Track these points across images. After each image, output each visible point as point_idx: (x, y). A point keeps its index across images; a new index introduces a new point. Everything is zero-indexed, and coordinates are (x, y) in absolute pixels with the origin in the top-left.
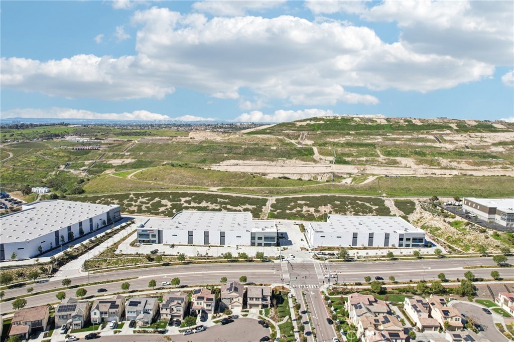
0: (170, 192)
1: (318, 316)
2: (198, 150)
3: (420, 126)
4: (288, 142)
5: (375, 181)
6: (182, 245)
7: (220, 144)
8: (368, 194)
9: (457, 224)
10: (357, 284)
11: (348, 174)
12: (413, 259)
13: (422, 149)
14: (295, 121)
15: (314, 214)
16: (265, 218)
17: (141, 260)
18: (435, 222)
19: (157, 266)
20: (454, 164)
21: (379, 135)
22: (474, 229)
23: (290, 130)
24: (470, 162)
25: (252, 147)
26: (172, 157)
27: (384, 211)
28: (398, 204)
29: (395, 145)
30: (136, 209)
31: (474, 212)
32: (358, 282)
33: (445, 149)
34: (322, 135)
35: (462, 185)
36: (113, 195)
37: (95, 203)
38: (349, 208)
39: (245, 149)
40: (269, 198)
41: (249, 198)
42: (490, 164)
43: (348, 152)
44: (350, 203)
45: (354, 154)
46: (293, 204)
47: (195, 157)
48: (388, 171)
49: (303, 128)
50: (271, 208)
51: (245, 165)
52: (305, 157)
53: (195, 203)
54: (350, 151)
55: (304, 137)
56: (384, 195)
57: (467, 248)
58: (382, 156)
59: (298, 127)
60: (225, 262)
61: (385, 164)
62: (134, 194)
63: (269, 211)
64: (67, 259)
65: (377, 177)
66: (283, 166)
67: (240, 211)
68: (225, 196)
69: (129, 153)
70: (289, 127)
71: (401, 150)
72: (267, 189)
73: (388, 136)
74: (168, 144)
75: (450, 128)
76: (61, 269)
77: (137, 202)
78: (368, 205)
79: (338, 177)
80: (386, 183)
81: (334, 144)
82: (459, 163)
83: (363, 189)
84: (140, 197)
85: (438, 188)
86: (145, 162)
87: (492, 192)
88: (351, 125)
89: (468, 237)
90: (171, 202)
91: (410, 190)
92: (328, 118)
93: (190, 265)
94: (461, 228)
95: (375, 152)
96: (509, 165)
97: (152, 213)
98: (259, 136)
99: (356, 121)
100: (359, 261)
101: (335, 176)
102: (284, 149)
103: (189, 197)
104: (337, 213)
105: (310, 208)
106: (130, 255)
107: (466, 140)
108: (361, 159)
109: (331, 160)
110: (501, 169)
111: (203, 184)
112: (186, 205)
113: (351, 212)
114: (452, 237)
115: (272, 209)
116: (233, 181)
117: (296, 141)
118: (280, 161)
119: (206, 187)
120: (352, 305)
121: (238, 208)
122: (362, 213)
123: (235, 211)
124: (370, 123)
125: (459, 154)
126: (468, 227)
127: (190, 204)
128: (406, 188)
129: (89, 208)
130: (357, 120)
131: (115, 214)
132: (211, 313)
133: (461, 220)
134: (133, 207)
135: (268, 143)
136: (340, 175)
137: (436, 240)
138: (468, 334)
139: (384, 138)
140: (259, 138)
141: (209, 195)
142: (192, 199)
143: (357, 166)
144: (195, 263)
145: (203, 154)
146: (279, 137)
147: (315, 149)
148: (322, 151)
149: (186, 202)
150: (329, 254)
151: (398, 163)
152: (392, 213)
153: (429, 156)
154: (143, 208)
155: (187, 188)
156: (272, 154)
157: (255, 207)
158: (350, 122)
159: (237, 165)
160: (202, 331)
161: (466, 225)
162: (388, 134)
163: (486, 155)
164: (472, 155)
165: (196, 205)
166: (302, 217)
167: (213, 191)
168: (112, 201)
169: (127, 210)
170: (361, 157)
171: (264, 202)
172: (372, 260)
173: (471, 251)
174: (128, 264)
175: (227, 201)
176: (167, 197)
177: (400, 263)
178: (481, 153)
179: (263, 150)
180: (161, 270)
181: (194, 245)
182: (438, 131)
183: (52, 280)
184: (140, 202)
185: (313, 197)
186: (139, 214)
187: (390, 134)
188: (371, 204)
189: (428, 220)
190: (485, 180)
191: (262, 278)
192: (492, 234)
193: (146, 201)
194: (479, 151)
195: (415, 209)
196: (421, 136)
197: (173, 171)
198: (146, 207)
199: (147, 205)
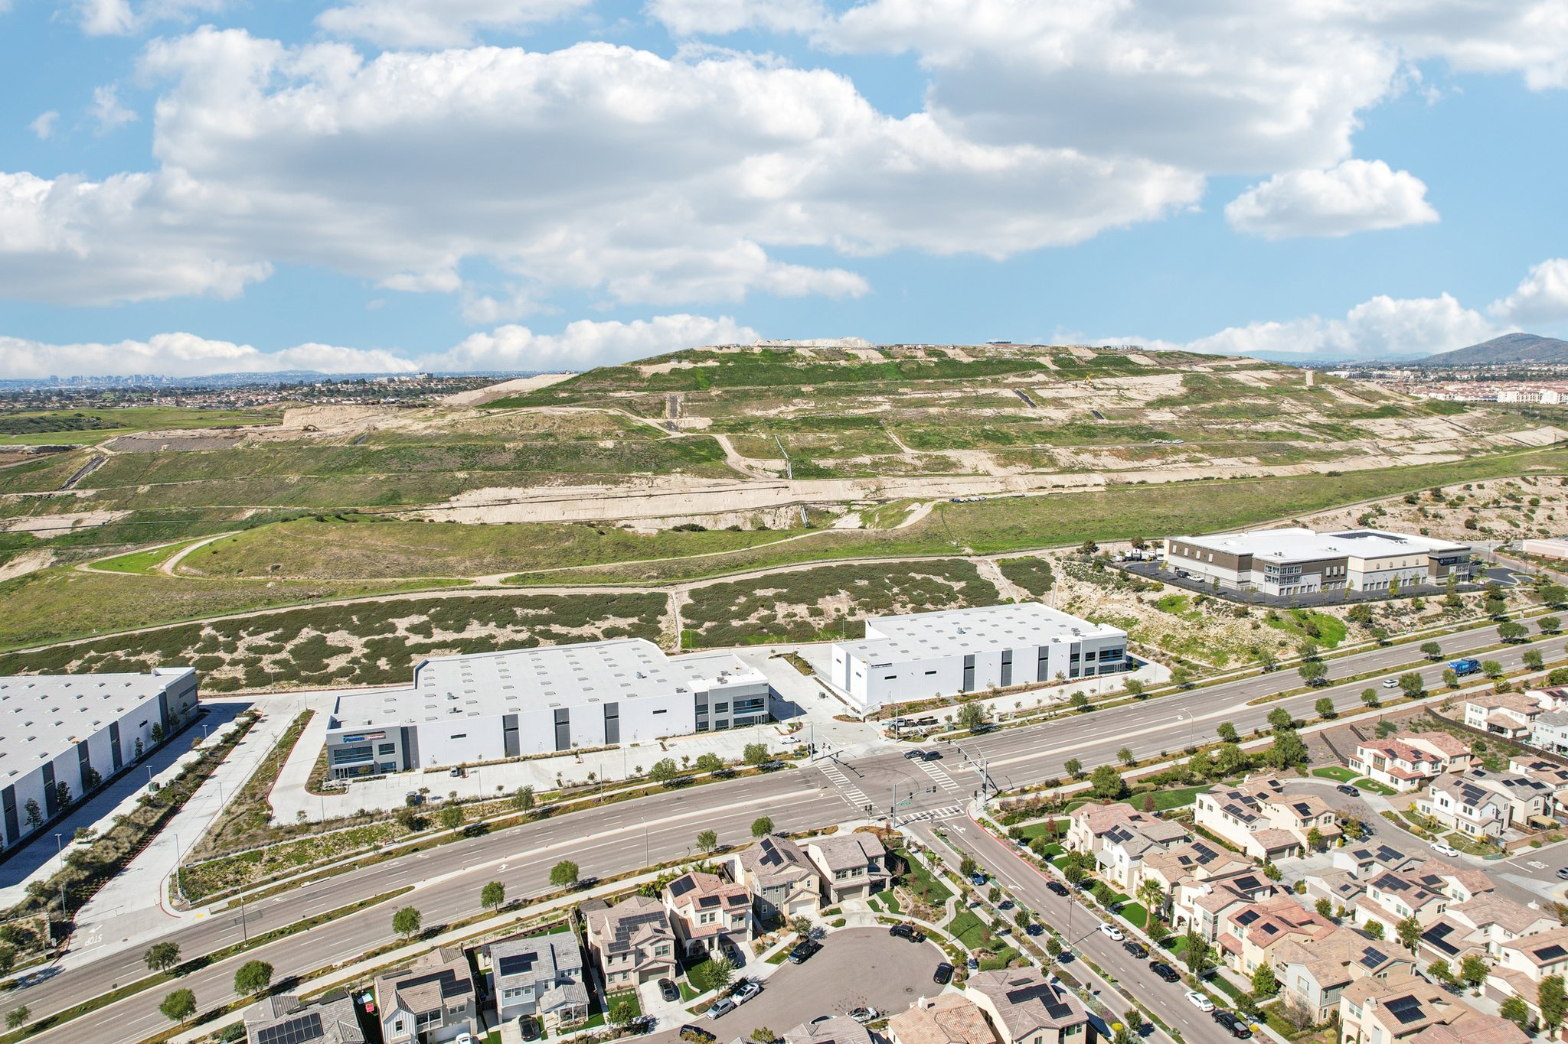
0: (346, 603)
1: (1020, 882)
2: (357, 466)
3: (968, 365)
4: (640, 424)
5: (934, 517)
6: (487, 764)
7: (428, 440)
8: (927, 553)
9: (1173, 605)
10: (1050, 785)
11: (843, 503)
12: (1127, 701)
13: (997, 425)
14: (634, 363)
15: (810, 620)
16: (674, 650)
17: (381, 832)
18: (1117, 606)
19: (446, 840)
20: (1086, 458)
21: (880, 393)
22: (1218, 610)
23: (628, 389)
24: (1119, 451)
25: (539, 444)
26: (269, 493)
27: (982, 595)
28: (1010, 570)
29: (929, 418)
30: (239, 672)
31: (1199, 570)
32: (1051, 777)
33: (1051, 423)
34: (727, 400)
35: (1134, 508)
36: (132, 638)
37: (65, 672)
38: (897, 594)
39: (519, 454)
40: (670, 591)
41: (612, 598)
42: (1162, 453)
43: (816, 444)
44: (895, 582)
45: (835, 449)
46: (742, 599)
47: (356, 487)
48: (939, 488)
49: (664, 381)
50: (683, 620)
51: (533, 501)
52: (705, 465)
53: (446, 629)
54: (821, 439)
55: (679, 409)
56: (968, 550)
57: (1220, 657)
58: (905, 449)
59: (649, 380)
60: (656, 791)
61: (924, 468)
62: (216, 626)
63: (681, 629)
64: (88, 880)
65: (932, 504)
66: (650, 496)
67: (594, 638)
68: (536, 598)
69: (90, 492)
70: (622, 380)
71: (949, 432)
72: (652, 564)
73: (903, 394)
74: (236, 453)
75: (1041, 368)
76: (80, 918)
77: (235, 649)
78: (939, 580)
79: (817, 515)
80: (961, 520)
81: (770, 424)
82: (1096, 455)
83: (911, 540)
84: (243, 634)
85: (1084, 521)
86: (168, 516)
87: (1199, 519)
88: (793, 369)
89: (1213, 631)
90: (361, 636)
91: (1022, 532)
92: (725, 351)
93: (555, 819)
94: (1187, 612)
95: (886, 438)
96: (1199, 452)
97: (306, 680)
98: (545, 410)
99: (804, 358)
100: (1009, 726)
101: (810, 512)
102: (639, 447)
103: (421, 613)
104: (871, 611)
105: (794, 606)
106: (337, 821)
107: (1090, 397)
108: (859, 460)
109: (780, 468)
110: (1188, 464)
111: (446, 568)
112: (415, 639)
113: (904, 605)
114: (1174, 637)
115: (688, 621)
116: (540, 552)
117: (660, 421)
118: (637, 481)
119: (459, 577)
120: (1099, 836)
121: (586, 630)
122: (932, 604)
123: (580, 639)
124: (843, 363)
125: (1084, 432)
126: (1202, 608)
127: (429, 635)
128: (1011, 528)
129: (105, 691)
130: (807, 353)
131: (185, 699)
132: (744, 939)
133: (1179, 594)
134: (226, 668)
135: (585, 431)
136: (822, 508)
137: (1139, 650)
138: (1380, 845)
139: (894, 401)
140: (552, 418)
141: (484, 601)
142: (433, 618)
143: (857, 480)
144: (566, 810)
145: (382, 477)
146: (611, 412)
147: (724, 440)
148: (747, 445)
149: (413, 629)
150: (922, 722)
151: (954, 465)
152: (1003, 596)
153: (1019, 443)
154: (267, 664)
155: (399, 586)
156: (605, 463)
157: (635, 620)
158: (788, 359)
159: (509, 501)
160: (756, 994)
161: (1197, 604)
162: (901, 390)
163: (1143, 432)
164: (1115, 432)
165: (450, 636)
166: (780, 633)
167: (490, 589)
168: (133, 659)
169: (207, 679)
170: (854, 455)
171: (658, 604)
172: (1038, 721)
173: (1232, 664)
174: (344, 853)
175: (545, 611)
176: (342, 621)
177: (1105, 716)
178: (1132, 428)
179: (574, 453)
180: (468, 850)
181: (525, 759)
182: (1018, 376)
183: (67, 963)
184: (249, 649)
185: (792, 574)
186: (258, 690)
187: (905, 390)
188: (945, 578)
189: (1094, 603)
190: (1180, 492)
191: (798, 815)
192: (1264, 617)
193: (271, 644)
194: (1126, 422)
195: (1053, 579)
196: (982, 391)
197: (330, 537)
198: (275, 662)
199: (278, 657)
